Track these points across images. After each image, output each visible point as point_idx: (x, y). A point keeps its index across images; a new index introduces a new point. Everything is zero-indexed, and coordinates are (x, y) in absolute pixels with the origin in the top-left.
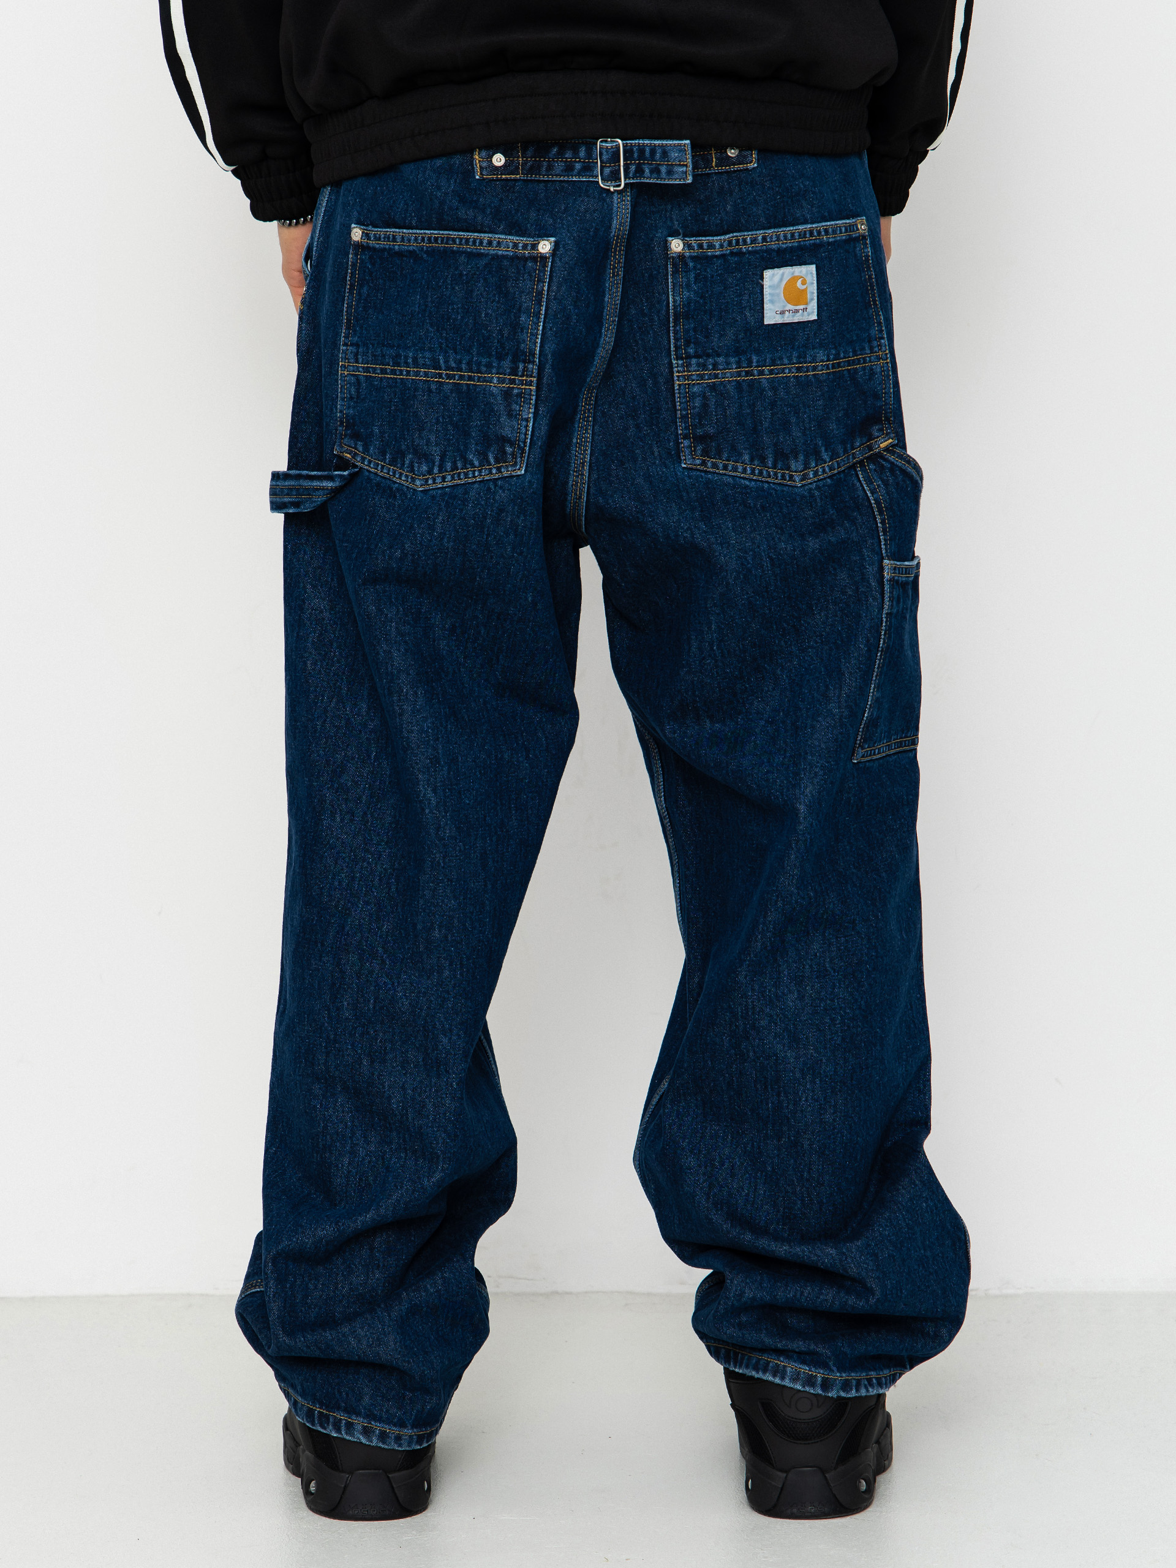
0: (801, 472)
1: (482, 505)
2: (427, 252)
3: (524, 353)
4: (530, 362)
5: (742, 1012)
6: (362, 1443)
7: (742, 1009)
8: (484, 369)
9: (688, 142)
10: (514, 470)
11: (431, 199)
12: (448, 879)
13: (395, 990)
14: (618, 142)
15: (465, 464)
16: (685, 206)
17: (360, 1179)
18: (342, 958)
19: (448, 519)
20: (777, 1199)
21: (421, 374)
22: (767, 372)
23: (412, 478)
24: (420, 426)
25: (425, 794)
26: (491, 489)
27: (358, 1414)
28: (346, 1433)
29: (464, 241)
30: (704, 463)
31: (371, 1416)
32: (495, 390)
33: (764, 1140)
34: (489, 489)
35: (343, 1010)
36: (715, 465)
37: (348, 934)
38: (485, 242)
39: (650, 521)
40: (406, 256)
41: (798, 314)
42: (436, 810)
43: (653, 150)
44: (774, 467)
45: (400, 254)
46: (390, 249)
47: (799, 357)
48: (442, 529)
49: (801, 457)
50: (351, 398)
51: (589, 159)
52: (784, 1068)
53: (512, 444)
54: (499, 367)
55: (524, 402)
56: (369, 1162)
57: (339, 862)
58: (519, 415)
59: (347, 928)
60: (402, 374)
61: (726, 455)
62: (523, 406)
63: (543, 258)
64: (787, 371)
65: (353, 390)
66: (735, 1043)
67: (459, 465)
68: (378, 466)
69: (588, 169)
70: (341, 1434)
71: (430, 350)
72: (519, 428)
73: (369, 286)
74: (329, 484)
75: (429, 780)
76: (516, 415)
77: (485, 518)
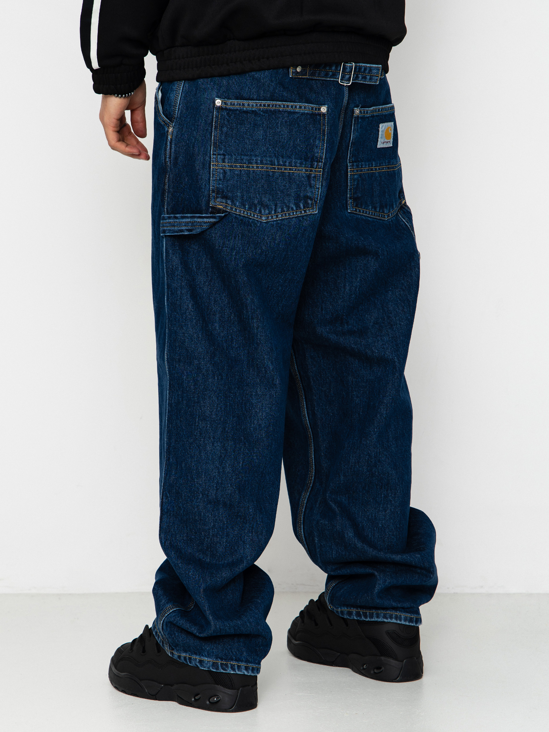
0: (387, 214)
1: (297, 228)
2: (263, 111)
3: (317, 157)
4: (320, 162)
5: (374, 455)
6: (245, 674)
7: (374, 454)
8: (298, 165)
9: (381, 66)
10: (313, 211)
11: (268, 86)
12: (277, 403)
13: (252, 456)
14: (352, 64)
15: (289, 209)
16: (361, 94)
17: (231, 548)
18: (225, 444)
19: (282, 235)
20: (385, 538)
21: (265, 168)
22: (378, 169)
23: (260, 216)
24: (265, 192)
25: (267, 365)
26: (301, 220)
27: (242, 661)
28: (238, 671)
29: (286, 106)
30: (356, 210)
31: (247, 661)
32: (304, 175)
33: (378, 512)
34: (300, 220)
35: (226, 468)
36: (360, 211)
37: (227, 432)
38: (298, 107)
39: (341, 237)
40: (249, 113)
41: (388, 144)
42: (272, 372)
43: (365, 68)
44: (379, 212)
45: (246, 112)
46: (240, 110)
47: (388, 163)
48: (279, 240)
49: (388, 207)
50: (220, 180)
51: (335, 71)
52: (391, 478)
53: (311, 200)
54: (306, 164)
55: (317, 180)
56: (235, 540)
57: (219, 398)
58: (315, 186)
59: (227, 429)
60: (253, 168)
61: (364, 206)
62: (316, 182)
63: (324, 114)
64: (385, 169)
65: (221, 176)
66: (370, 469)
67: (285, 209)
68: (241, 211)
69: (335, 75)
70: (236, 671)
71: (270, 157)
72: (315, 192)
73: (227, 127)
74: (212, 220)
75: (269, 358)
76: (314, 186)
77: (298, 234)
